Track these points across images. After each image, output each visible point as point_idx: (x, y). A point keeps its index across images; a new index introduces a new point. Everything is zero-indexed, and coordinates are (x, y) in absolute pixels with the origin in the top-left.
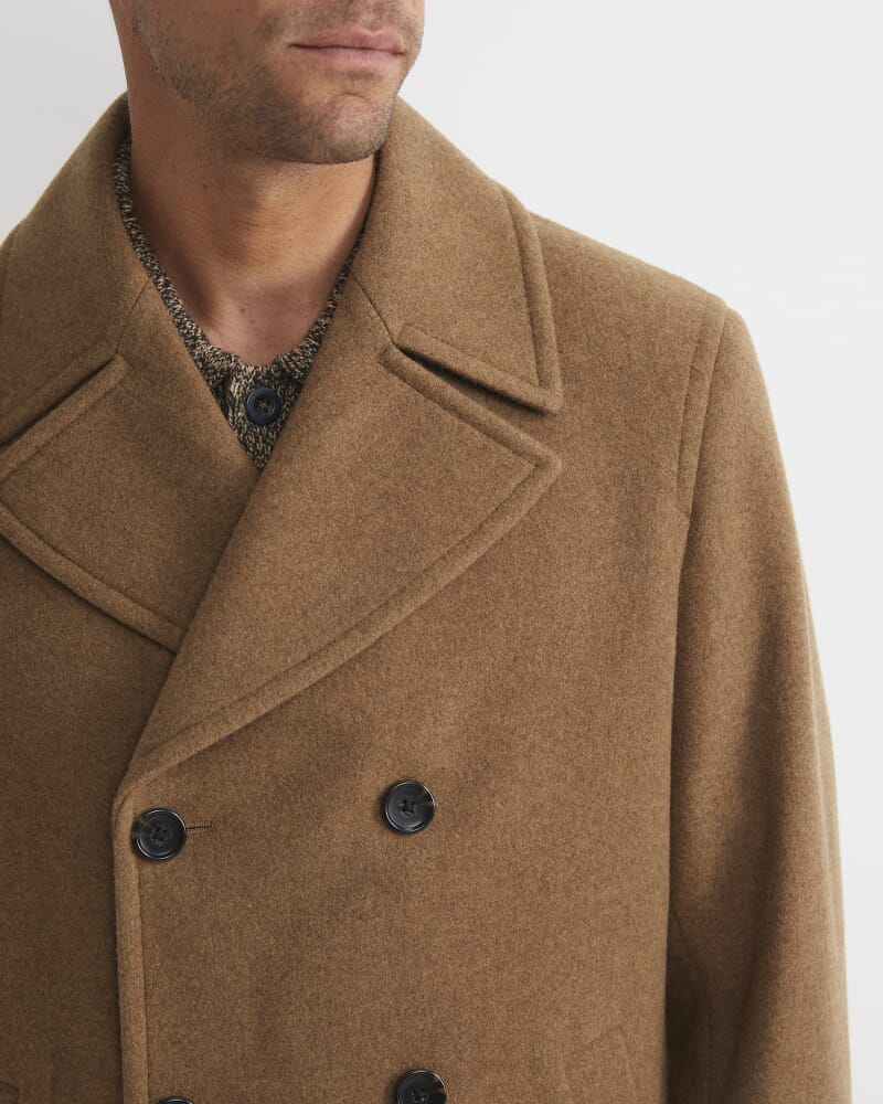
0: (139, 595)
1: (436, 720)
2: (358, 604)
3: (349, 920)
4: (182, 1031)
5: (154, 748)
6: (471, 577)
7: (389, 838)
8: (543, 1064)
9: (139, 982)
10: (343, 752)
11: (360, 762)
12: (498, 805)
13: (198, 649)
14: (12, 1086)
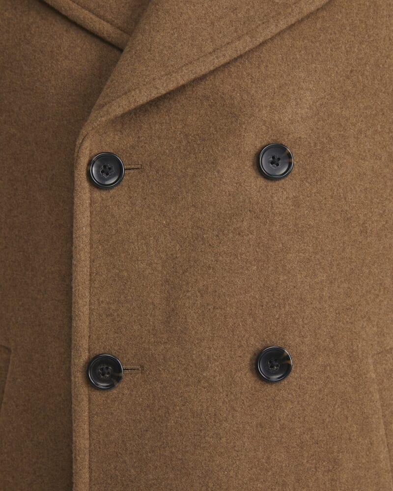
0: (102, 13)
1: (297, 104)
2: (248, 20)
3: (231, 235)
4: (113, 307)
5: (106, 104)
6: (325, 15)
7: (261, 181)
8: (358, 356)
9: (86, 270)
10: (233, 119)
11: (244, 126)
12: (336, 168)
13: (140, 41)
14: (7, 348)
